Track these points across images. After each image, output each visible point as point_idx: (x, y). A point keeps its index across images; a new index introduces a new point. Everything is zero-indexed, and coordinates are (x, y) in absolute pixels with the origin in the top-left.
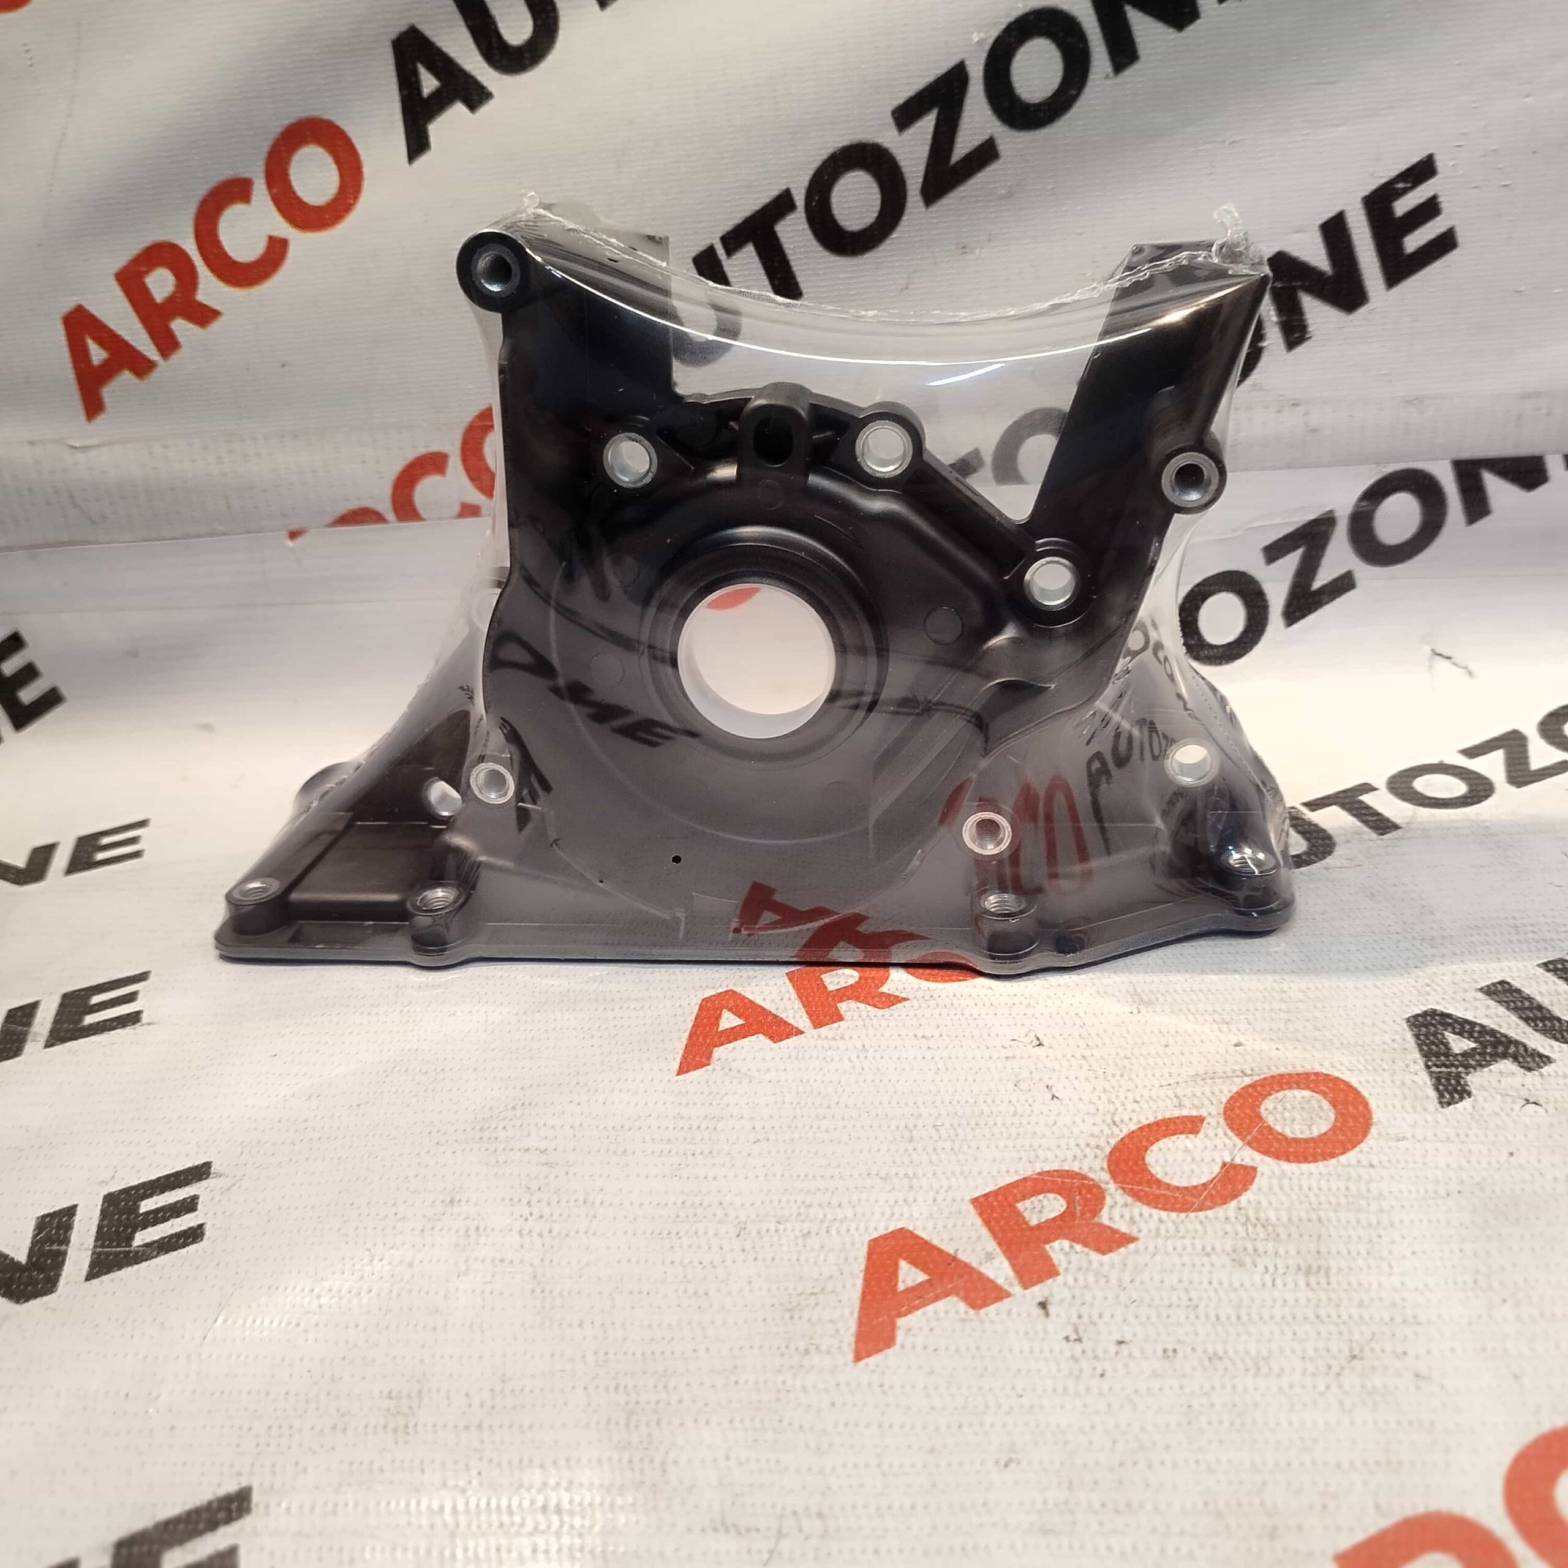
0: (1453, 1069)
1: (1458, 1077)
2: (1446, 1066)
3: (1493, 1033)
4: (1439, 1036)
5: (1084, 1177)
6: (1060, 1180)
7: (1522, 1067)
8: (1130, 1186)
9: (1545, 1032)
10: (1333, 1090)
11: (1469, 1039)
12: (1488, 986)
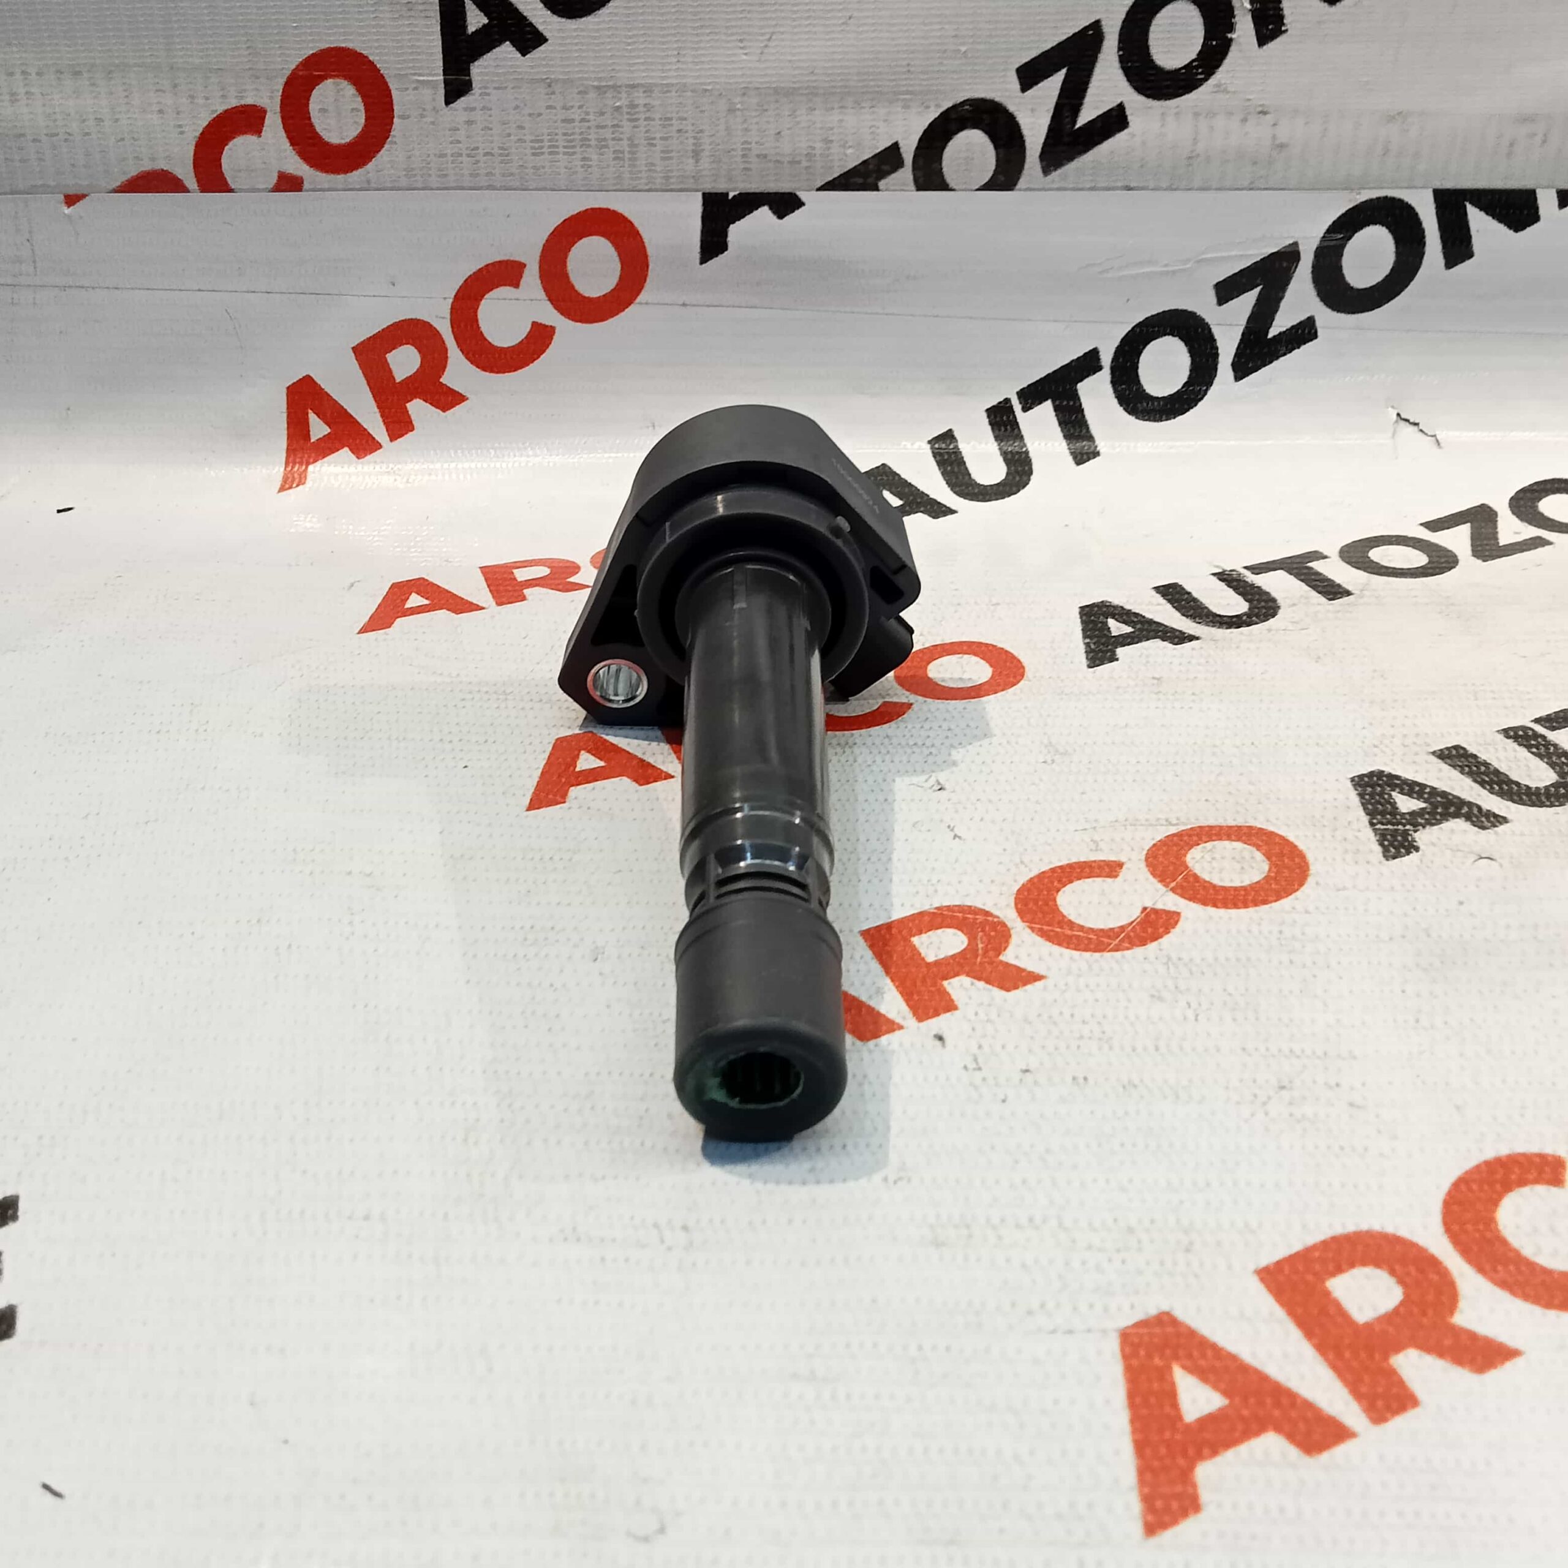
0: (1400, 827)
1: (1406, 833)
2: (1393, 824)
3: (1444, 794)
4: (1386, 796)
5: (987, 913)
6: (960, 915)
7: (1475, 826)
8: (1039, 926)
9: (1501, 794)
10: (1267, 844)
11: (1418, 799)
12: (1441, 750)
